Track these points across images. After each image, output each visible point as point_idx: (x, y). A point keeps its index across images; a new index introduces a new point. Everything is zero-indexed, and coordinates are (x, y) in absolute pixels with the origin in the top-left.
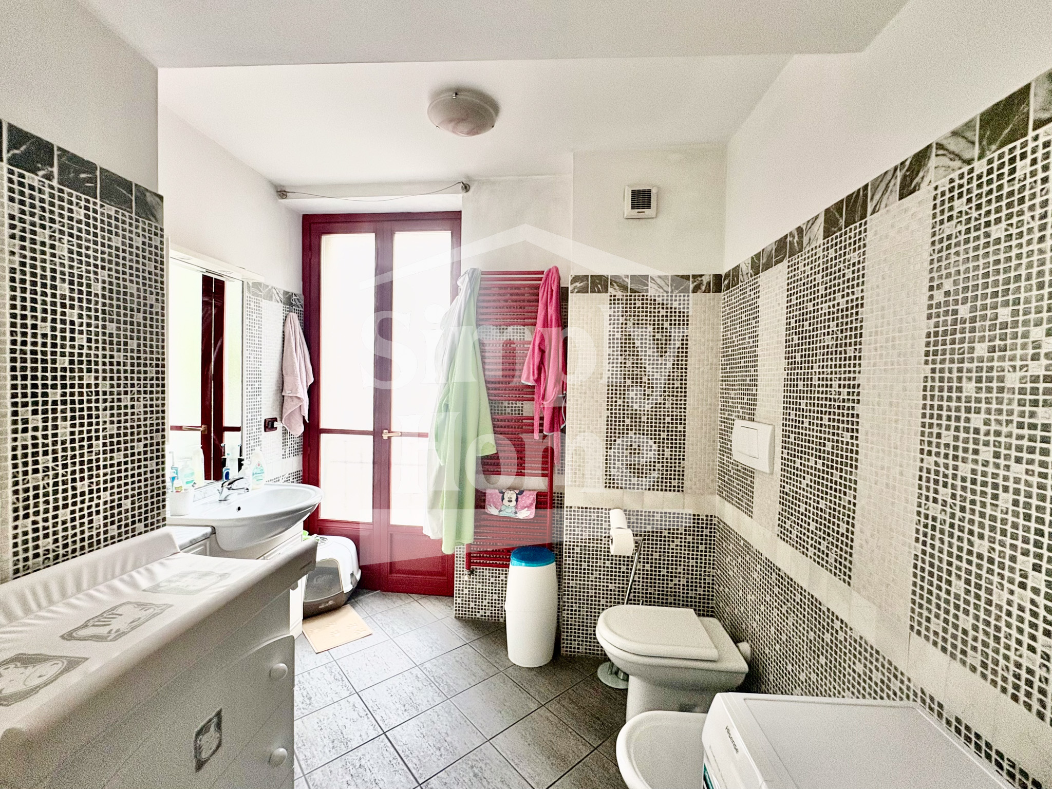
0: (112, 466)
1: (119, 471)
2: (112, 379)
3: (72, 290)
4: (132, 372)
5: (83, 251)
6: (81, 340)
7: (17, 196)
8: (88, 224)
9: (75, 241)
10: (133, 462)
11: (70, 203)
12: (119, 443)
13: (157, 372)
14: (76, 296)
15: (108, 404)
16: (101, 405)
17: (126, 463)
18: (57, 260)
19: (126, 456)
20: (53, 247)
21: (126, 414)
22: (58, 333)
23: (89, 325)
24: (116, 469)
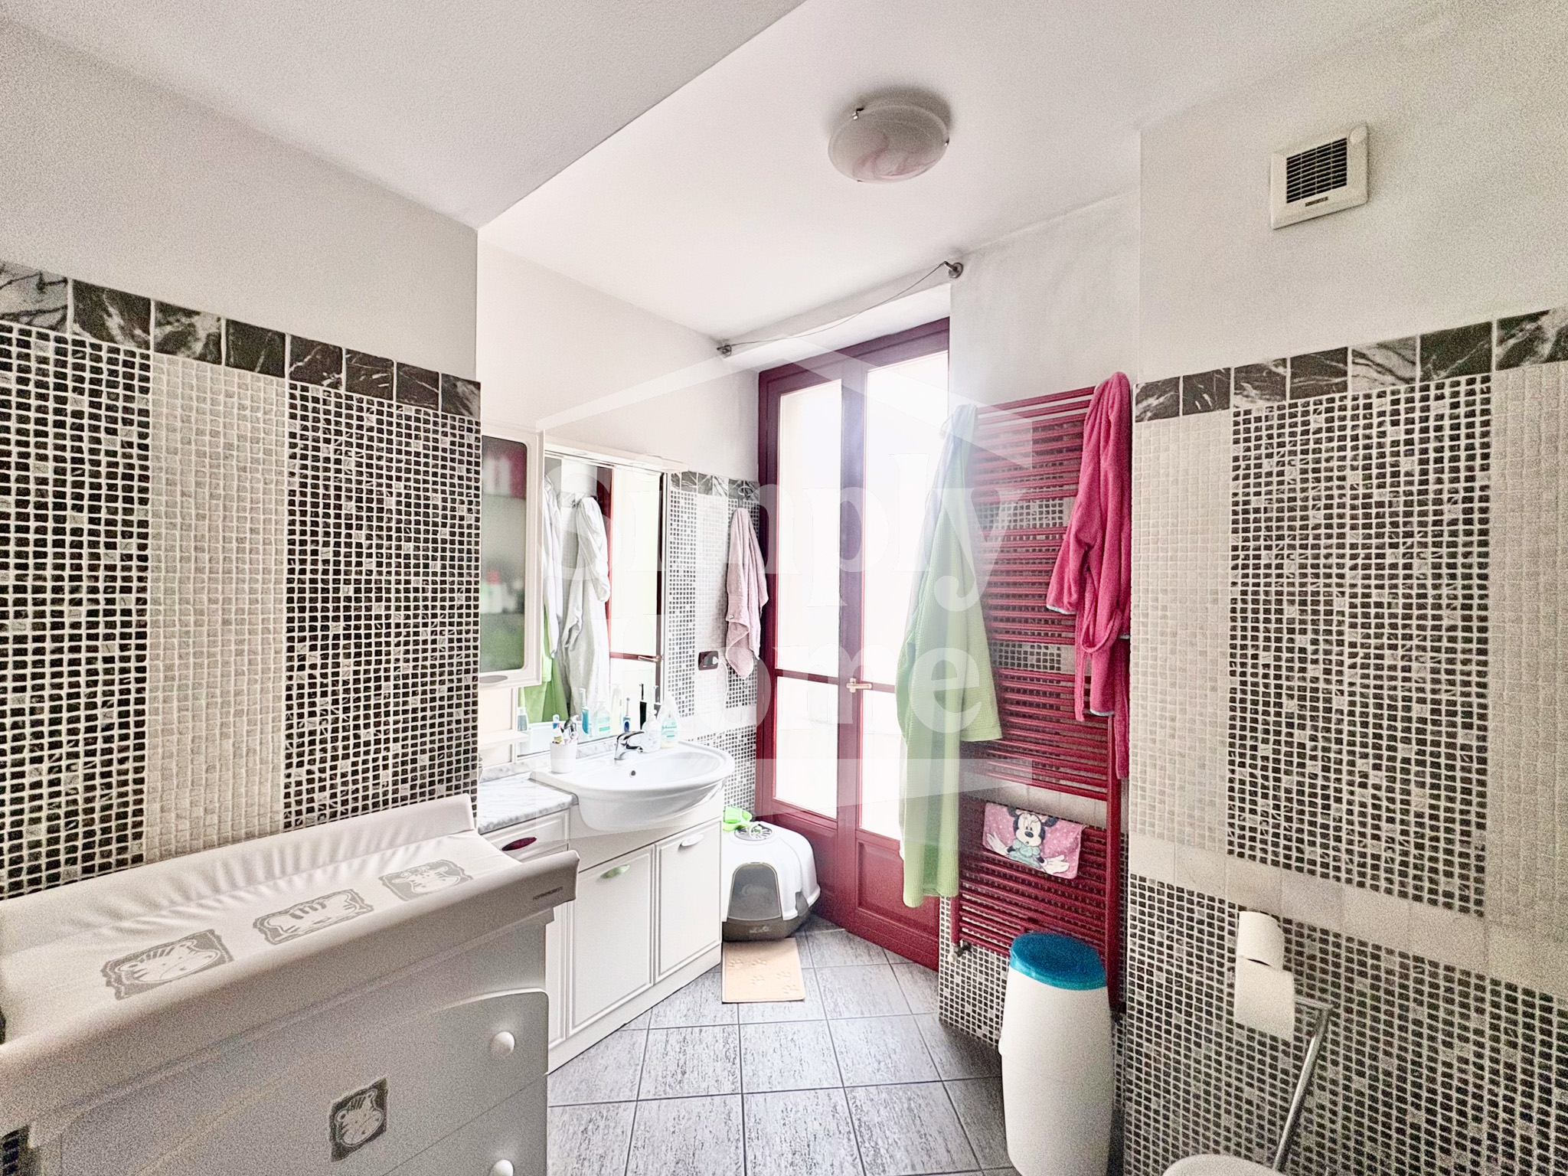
0: (405, 712)
1: (415, 719)
2: (407, 608)
3: (360, 508)
4: (434, 599)
5: (374, 462)
6: (370, 564)
7: (299, 412)
8: (381, 431)
9: (364, 452)
10: (433, 709)
11: (361, 409)
12: (415, 685)
13: (468, 599)
14: (364, 514)
15: (402, 639)
16: (393, 640)
17: (424, 710)
18: (342, 476)
19: (423, 701)
20: (338, 462)
21: (425, 651)
22: (342, 559)
23: (379, 547)
24: (410, 716)
